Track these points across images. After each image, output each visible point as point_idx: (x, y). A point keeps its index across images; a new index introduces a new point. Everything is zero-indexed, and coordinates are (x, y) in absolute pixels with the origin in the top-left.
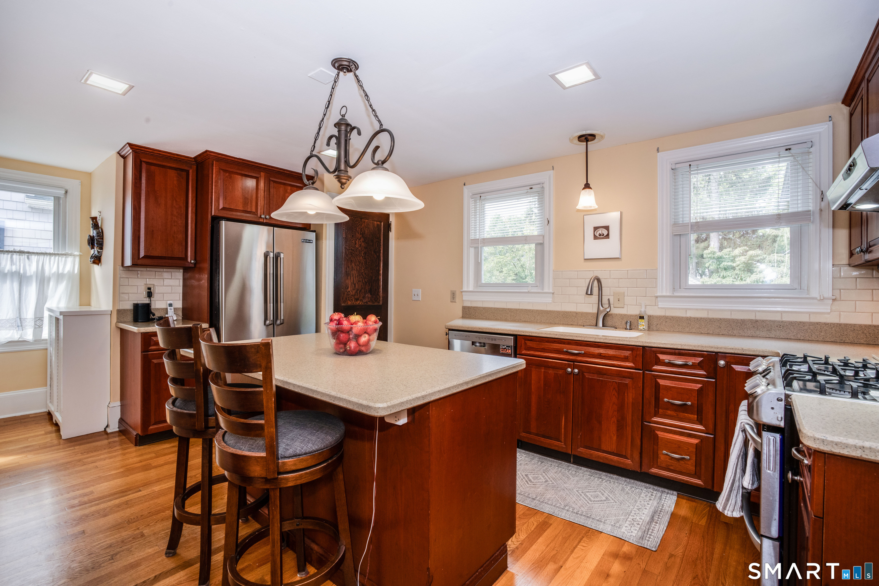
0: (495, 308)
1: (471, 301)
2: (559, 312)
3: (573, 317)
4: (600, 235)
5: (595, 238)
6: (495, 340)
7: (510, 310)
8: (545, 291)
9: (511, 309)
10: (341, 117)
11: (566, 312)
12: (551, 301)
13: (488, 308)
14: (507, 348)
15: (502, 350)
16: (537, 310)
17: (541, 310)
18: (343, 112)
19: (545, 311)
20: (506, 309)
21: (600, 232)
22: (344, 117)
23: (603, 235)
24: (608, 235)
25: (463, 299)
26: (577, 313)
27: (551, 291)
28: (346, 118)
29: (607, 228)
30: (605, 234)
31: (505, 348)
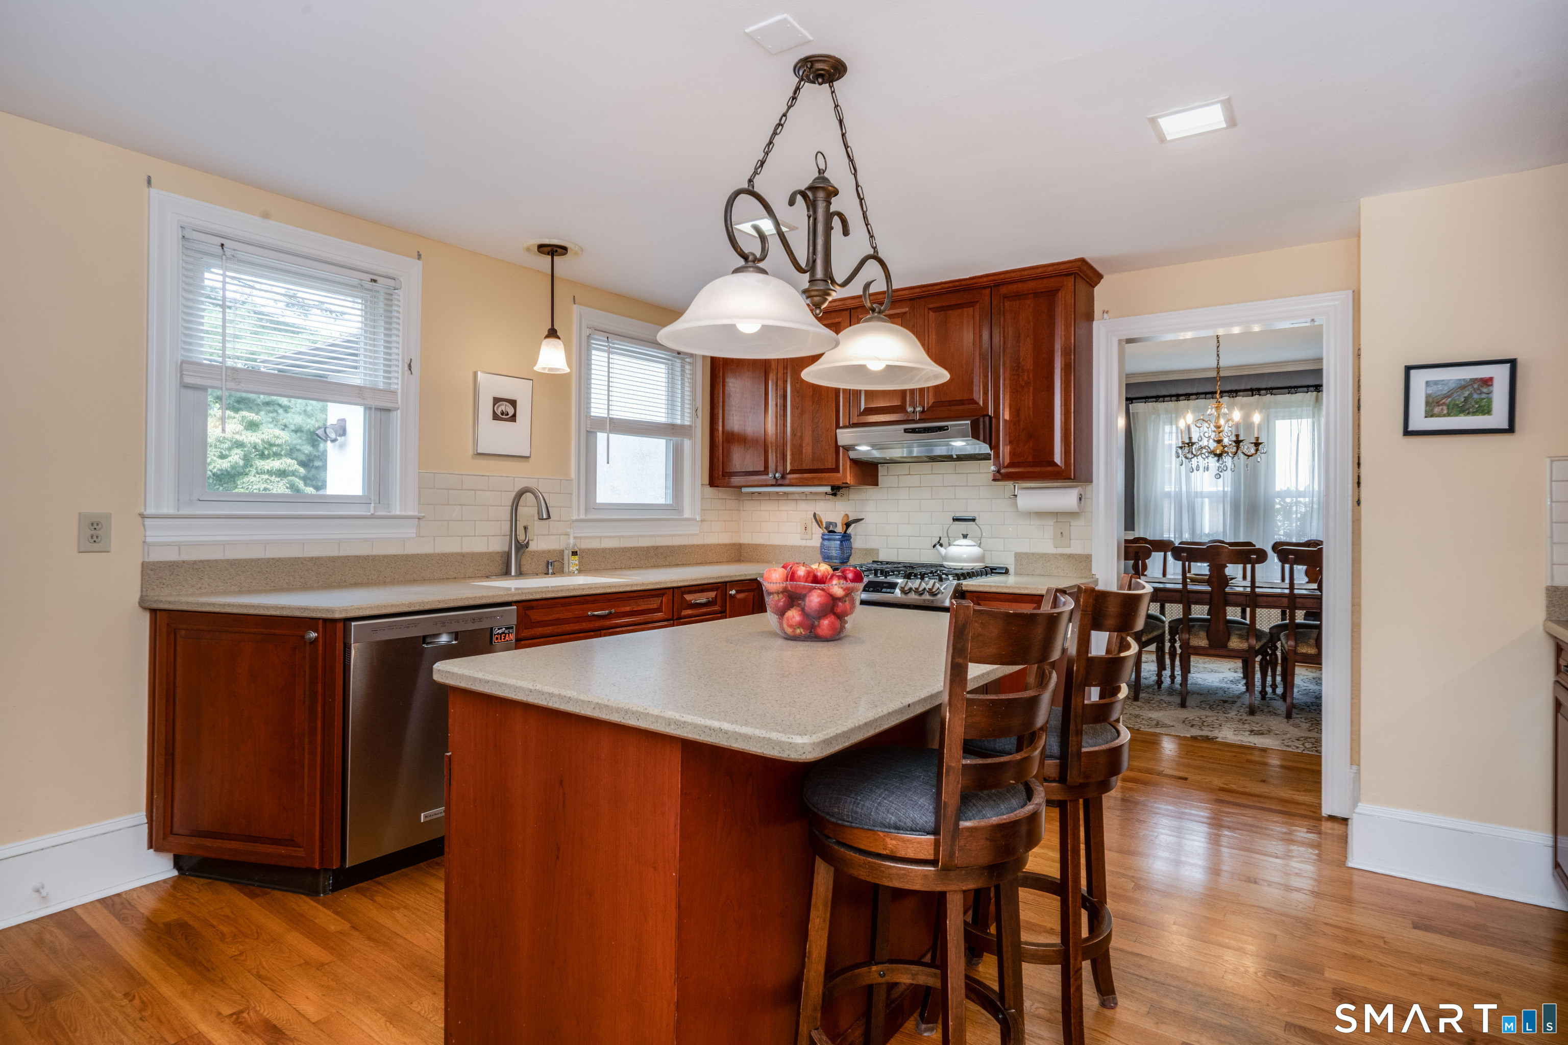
0: (268, 560)
1: (179, 546)
2: (430, 557)
3: (457, 563)
4: (502, 414)
5: (496, 417)
6: (473, 621)
7: (315, 561)
8: (393, 513)
9: (317, 558)
11: (444, 555)
12: (414, 535)
13: (245, 560)
14: (506, 632)
15: (497, 639)
16: (385, 557)
17: (395, 555)
19: (403, 556)
20: (305, 559)
21: (503, 408)
23: (507, 414)
24: (514, 415)
25: (148, 539)
26: (463, 555)
27: (413, 512)
29: (513, 403)
30: (511, 413)
31: (503, 633)
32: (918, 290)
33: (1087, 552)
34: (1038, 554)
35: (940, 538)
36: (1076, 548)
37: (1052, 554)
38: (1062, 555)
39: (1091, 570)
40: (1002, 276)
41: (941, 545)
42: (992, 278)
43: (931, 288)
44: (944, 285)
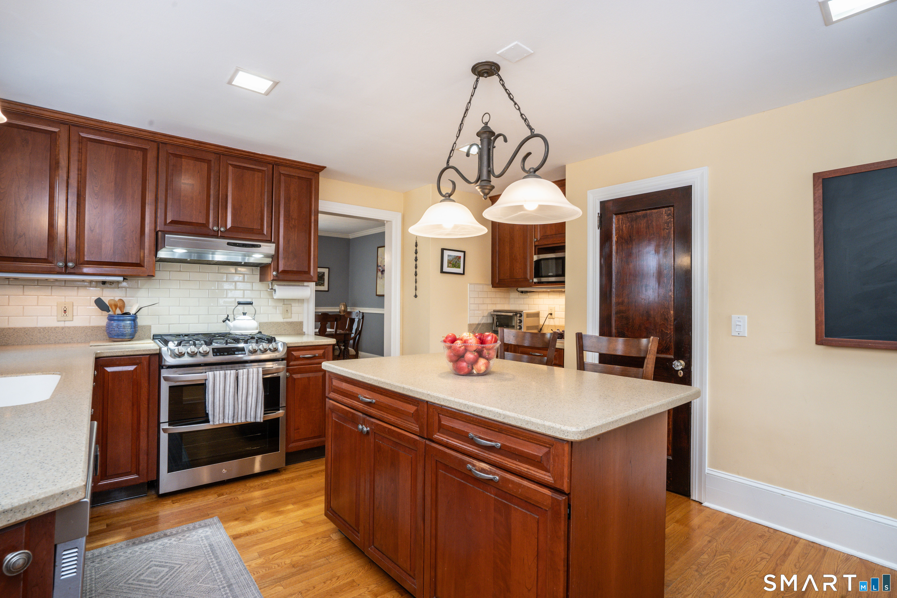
10: (483, 125)
18: (486, 119)
22: (487, 124)
28: (488, 125)
32: (223, 149)
33: (300, 320)
34: (273, 323)
35: (228, 316)
36: (295, 319)
37: (282, 323)
38: (287, 323)
39: (302, 330)
40: (281, 161)
41: (229, 320)
42: (276, 159)
43: (233, 151)
44: (243, 153)
